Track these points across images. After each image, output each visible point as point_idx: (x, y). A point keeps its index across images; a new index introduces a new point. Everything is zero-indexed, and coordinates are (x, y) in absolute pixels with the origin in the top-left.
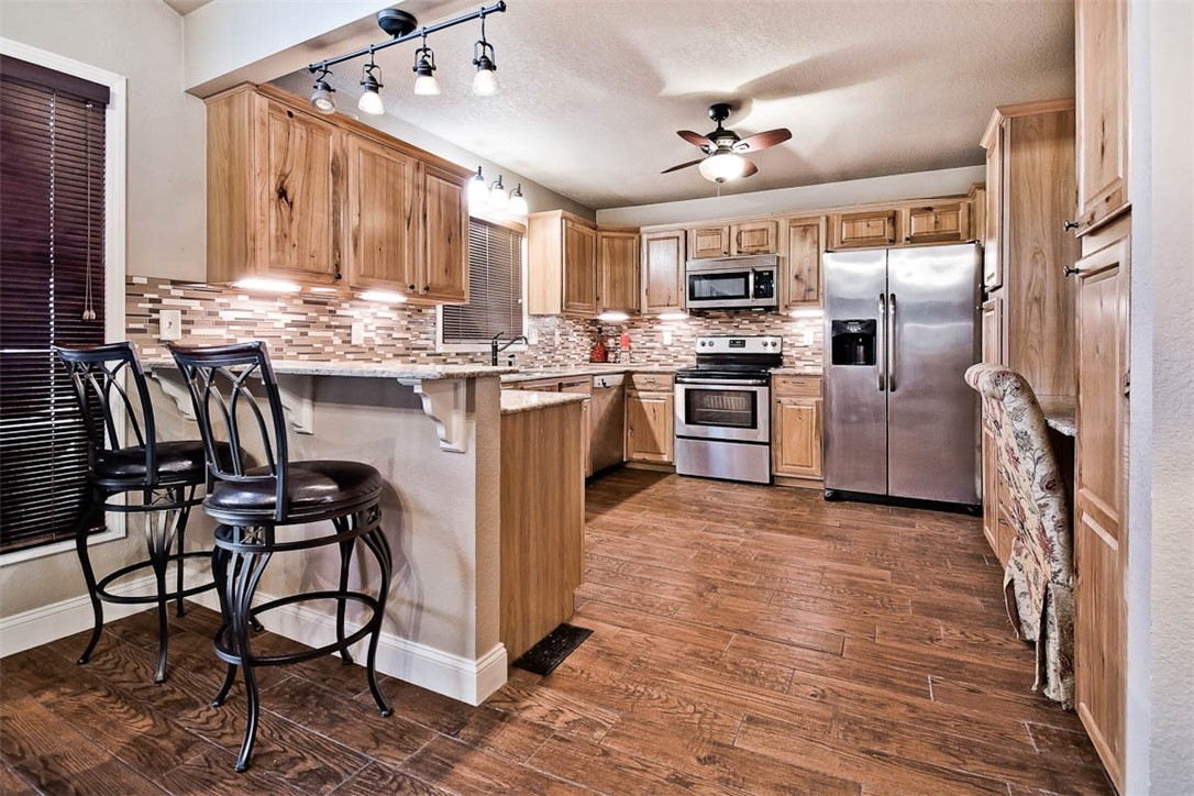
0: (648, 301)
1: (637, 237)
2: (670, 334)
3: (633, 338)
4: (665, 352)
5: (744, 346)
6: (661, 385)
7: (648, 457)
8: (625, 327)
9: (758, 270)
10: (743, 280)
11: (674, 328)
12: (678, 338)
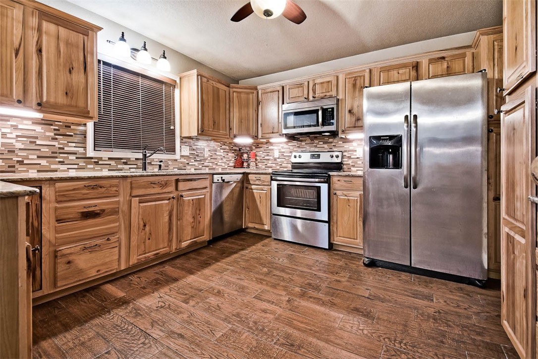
0: (262, 130)
1: (255, 92)
2: (278, 151)
3: (258, 154)
4: (275, 162)
5: (319, 158)
6: (264, 181)
7: (257, 226)
8: (254, 148)
9: (325, 107)
10: (315, 115)
11: (280, 148)
12: (282, 153)
